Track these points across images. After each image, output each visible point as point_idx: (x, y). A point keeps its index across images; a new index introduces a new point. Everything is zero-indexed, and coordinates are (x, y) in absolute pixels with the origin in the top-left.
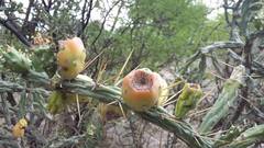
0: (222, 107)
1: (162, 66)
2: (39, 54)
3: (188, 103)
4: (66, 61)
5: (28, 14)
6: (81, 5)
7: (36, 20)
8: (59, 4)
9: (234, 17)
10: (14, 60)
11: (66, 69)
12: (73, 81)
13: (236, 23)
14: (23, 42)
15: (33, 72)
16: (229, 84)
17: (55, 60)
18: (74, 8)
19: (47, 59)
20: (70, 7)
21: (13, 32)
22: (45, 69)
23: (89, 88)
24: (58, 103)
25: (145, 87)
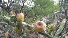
0: (60, 30)
1: (43, 17)
2: (12, 17)
3: (52, 29)
4: (19, 19)
5: (8, 4)
6: (22, 1)
7: (10, 6)
8: (16, 1)
9: (62, 4)
10: (5, 19)
11: (19, 21)
12: (21, 24)
13: (62, 6)
14: (7, 11)
15: (10, 22)
16: (62, 24)
17: (16, 19)
18: (20, 2)
19: (14, 19)
20: (19, 2)
21: (4, 9)
22: (14, 21)
23: (25, 26)
24: (17, 30)
25: (40, 26)
